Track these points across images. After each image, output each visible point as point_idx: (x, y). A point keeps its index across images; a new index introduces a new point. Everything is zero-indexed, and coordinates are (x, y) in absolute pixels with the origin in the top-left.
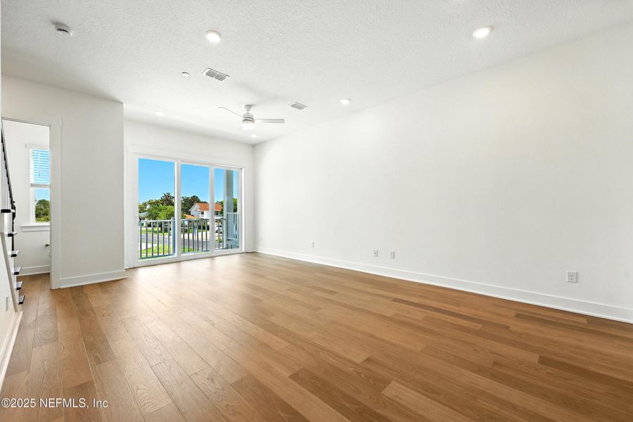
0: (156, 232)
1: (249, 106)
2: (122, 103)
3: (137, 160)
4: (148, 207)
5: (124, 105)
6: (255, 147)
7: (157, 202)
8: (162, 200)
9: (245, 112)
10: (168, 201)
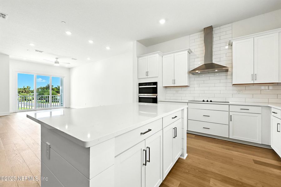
0: (42, 102)
1: (57, 58)
2: (9, 56)
3: (17, 74)
4: (40, 90)
5: (10, 56)
6: (69, 69)
7: (44, 88)
8: (46, 87)
9: (56, 60)
10: (48, 88)
